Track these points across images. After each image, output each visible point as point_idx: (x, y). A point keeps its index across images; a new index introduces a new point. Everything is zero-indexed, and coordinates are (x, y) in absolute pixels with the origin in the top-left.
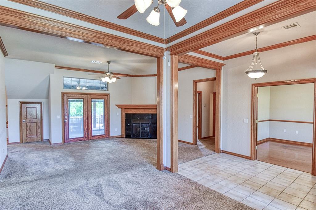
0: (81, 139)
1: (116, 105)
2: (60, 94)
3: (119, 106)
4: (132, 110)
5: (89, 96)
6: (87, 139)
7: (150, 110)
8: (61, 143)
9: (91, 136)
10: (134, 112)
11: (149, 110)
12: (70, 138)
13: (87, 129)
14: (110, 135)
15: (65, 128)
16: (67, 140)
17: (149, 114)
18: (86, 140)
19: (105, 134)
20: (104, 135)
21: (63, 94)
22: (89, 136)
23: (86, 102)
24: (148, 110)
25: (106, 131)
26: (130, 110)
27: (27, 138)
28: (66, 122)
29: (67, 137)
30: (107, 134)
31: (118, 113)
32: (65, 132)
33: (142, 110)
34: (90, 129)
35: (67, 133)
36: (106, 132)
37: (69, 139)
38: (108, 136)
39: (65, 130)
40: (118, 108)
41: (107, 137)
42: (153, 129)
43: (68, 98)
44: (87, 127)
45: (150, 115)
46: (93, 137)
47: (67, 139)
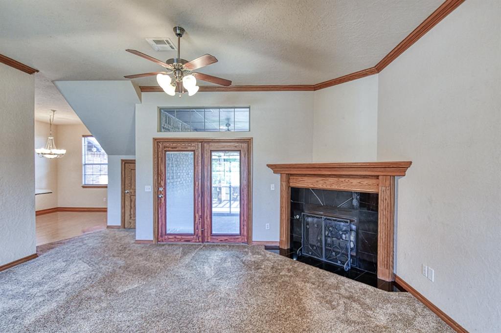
0: (189, 237)
1: (267, 165)
2: (152, 141)
3: (275, 168)
4: (305, 178)
5: (205, 145)
6: (200, 239)
7: (355, 181)
8: (152, 241)
9: (209, 233)
10: (310, 185)
11: (352, 180)
12: (168, 232)
13: (202, 217)
14: (251, 237)
15: (159, 212)
16: (162, 236)
17: (350, 194)
18: (199, 242)
19: (240, 233)
20: (237, 235)
21: (157, 141)
22: (206, 235)
23: (200, 158)
24: (347, 180)
25: (242, 227)
26: (300, 178)
27: (130, 221)
28: (161, 200)
29: (162, 230)
30: (245, 233)
31: (272, 186)
32: (160, 220)
33: (331, 180)
34: (207, 218)
35: (162, 221)
36: (244, 228)
37: (166, 234)
38: (248, 239)
39: (160, 216)
40: (274, 173)
41: (246, 240)
42: (363, 243)
43: (166, 151)
44: (200, 214)
45: (355, 196)
46: (214, 237)
47: (162, 233)
